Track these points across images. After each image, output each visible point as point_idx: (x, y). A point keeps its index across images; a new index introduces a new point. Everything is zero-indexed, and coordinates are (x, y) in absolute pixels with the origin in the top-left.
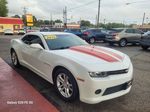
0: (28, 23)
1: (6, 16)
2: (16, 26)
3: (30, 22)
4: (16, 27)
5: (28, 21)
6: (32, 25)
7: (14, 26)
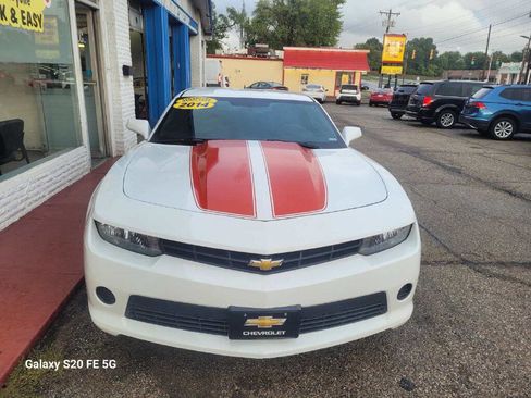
0: (386, 64)
1: (333, 43)
2: (344, 76)
3: (396, 60)
4: (345, 79)
5: (385, 58)
6: (399, 70)
7: (339, 75)
